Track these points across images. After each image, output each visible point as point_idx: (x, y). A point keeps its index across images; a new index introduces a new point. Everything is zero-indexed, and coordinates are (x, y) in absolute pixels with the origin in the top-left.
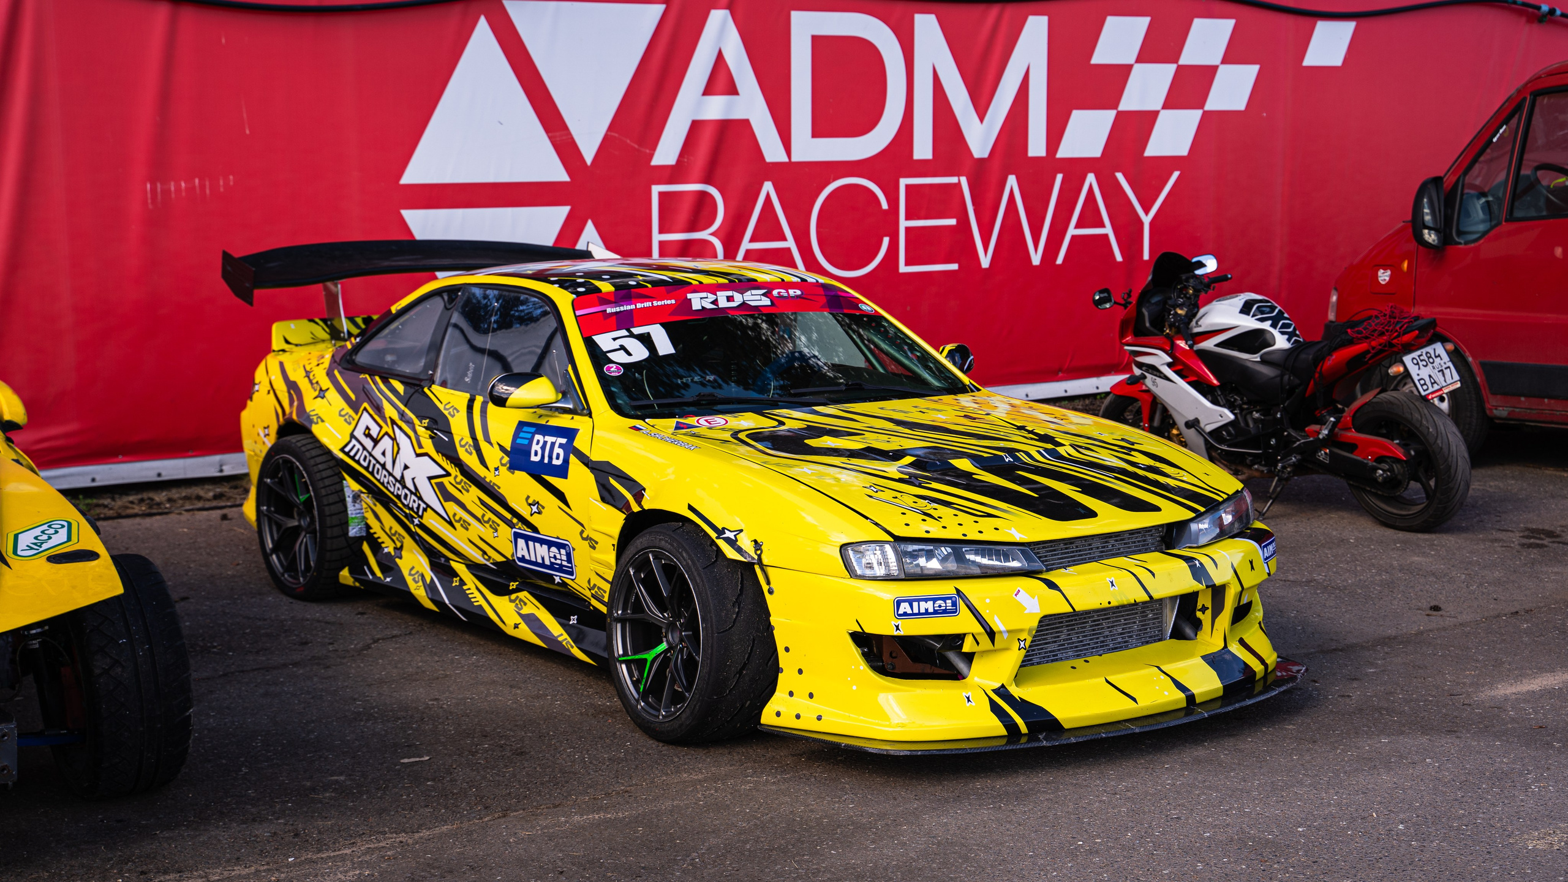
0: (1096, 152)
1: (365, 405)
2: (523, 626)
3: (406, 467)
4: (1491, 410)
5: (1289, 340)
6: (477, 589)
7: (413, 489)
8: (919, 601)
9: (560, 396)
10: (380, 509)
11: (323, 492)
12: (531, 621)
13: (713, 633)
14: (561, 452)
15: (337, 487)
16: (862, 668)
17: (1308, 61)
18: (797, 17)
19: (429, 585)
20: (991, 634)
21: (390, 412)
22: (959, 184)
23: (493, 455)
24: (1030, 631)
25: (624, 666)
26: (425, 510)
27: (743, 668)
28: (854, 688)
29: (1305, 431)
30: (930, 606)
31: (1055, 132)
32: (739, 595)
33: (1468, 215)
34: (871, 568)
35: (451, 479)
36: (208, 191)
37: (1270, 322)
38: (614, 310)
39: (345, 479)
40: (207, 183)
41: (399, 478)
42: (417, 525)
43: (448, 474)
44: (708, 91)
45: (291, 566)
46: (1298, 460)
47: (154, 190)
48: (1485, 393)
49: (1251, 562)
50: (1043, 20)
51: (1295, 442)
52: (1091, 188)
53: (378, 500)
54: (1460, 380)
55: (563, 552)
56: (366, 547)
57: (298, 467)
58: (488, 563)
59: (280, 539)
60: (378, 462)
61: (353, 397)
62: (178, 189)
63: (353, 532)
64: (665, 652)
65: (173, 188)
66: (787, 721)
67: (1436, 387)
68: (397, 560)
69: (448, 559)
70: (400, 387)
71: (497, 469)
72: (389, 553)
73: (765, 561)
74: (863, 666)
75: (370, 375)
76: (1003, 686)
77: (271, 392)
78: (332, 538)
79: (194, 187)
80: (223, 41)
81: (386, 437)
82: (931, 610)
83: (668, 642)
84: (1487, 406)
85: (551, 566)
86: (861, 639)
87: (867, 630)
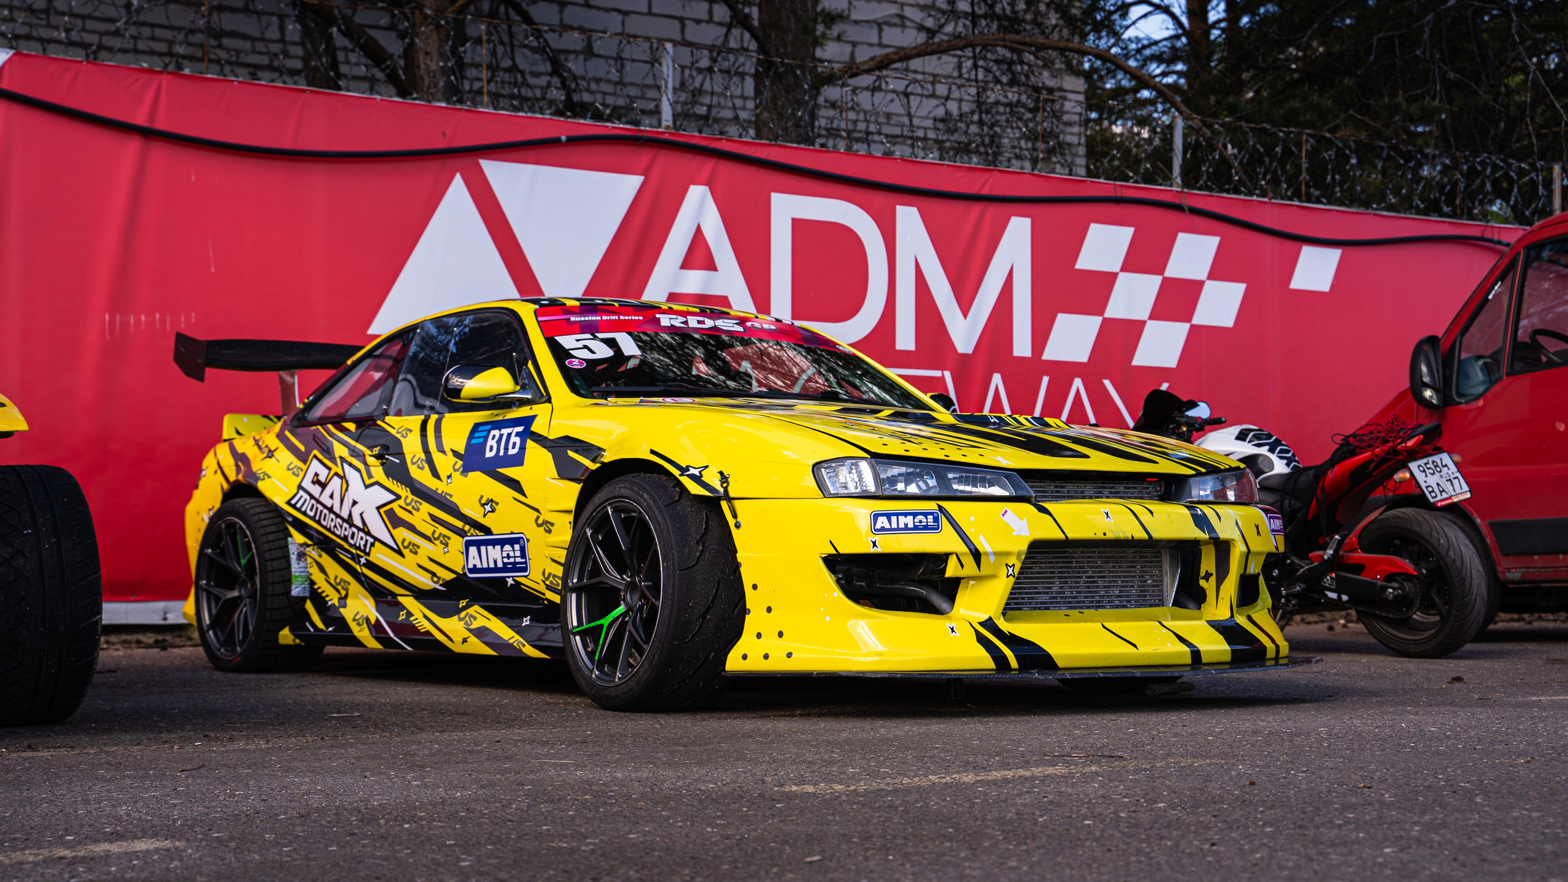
0: (1082, 355)
1: (316, 452)
2: (473, 639)
3: (355, 503)
4: (1503, 573)
5: (1288, 465)
6: (425, 617)
7: (360, 525)
8: (897, 515)
9: (518, 388)
10: (326, 561)
11: (266, 547)
12: (481, 633)
13: (674, 570)
14: (518, 440)
15: (282, 543)
16: (835, 594)
17: (1295, 284)
18: (776, 198)
19: (374, 626)
20: (977, 555)
21: (340, 450)
22: (943, 378)
23: (445, 463)
24: (1019, 554)
25: (578, 638)
26: (372, 545)
27: (707, 612)
28: (828, 619)
29: (1308, 558)
30: (909, 520)
31: (1041, 334)
32: (703, 534)
33: (1467, 377)
34: (846, 487)
35: (401, 502)
36: (168, 327)
37: (1267, 448)
38: (578, 319)
39: (291, 536)
40: (168, 319)
41: (346, 517)
42: (364, 565)
43: (398, 497)
44: (686, 265)
45: (228, 642)
46: (1303, 589)
47: (112, 321)
48: (1496, 555)
49: (1257, 527)
50: (1026, 222)
51: (1298, 570)
52: (1078, 392)
53: (323, 550)
54: (1470, 491)
55: (517, 547)
56: (309, 606)
57: (241, 528)
58: (437, 586)
59: (218, 613)
60: (325, 507)
61: (302, 448)
62: (138, 322)
63: (296, 591)
64: (624, 615)
65: (132, 321)
66: (756, 664)
67: (1445, 495)
68: (342, 610)
69: (395, 595)
70: (351, 426)
71: (449, 477)
72: (334, 605)
73: (732, 494)
74: (838, 593)
75: (321, 425)
76: (990, 619)
77: (219, 472)
78: (273, 595)
79: (154, 322)
80: (193, 178)
81: (335, 478)
82: (911, 525)
83: (626, 604)
84: (1499, 569)
85: (505, 569)
86: (835, 562)
87: (842, 551)
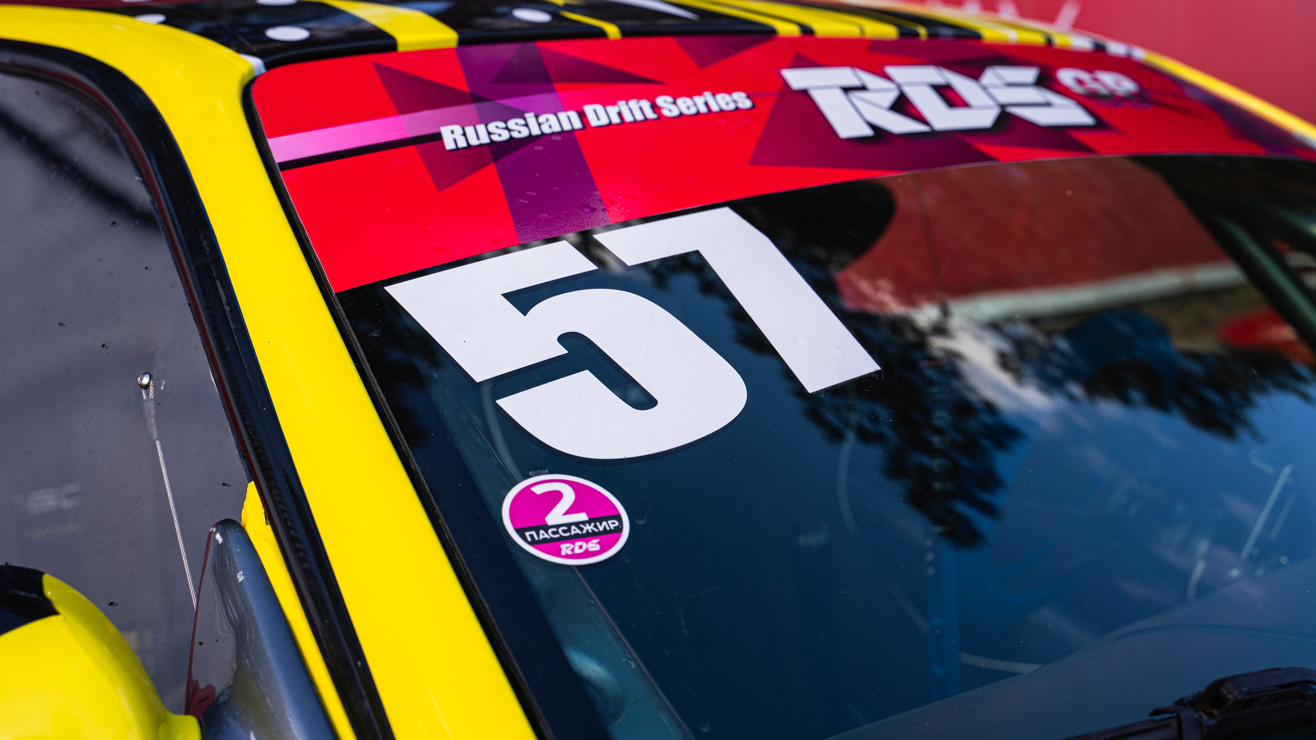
38: (478, 135)
